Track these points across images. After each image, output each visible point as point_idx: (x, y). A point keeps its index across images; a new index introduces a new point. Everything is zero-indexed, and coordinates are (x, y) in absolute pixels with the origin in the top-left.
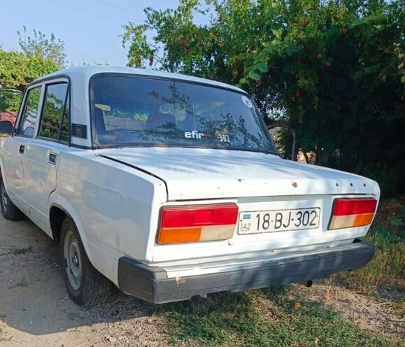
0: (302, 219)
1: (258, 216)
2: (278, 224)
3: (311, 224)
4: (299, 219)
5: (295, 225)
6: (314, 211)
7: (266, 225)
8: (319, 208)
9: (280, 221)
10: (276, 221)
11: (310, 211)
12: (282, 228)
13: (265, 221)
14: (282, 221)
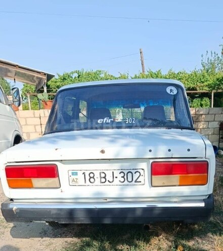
0: (125, 177)
1: (84, 173)
2: (103, 180)
3: (136, 182)
4: (123, 177)
5: (120, 181)
6: (138, 172)
7: (92, 180)
8: (143, 169)
9: (105, 178)
10: (101, 178)
11: (133, 171)
12: (107, 183)
13: (91, 178)
14: (106, 177)
